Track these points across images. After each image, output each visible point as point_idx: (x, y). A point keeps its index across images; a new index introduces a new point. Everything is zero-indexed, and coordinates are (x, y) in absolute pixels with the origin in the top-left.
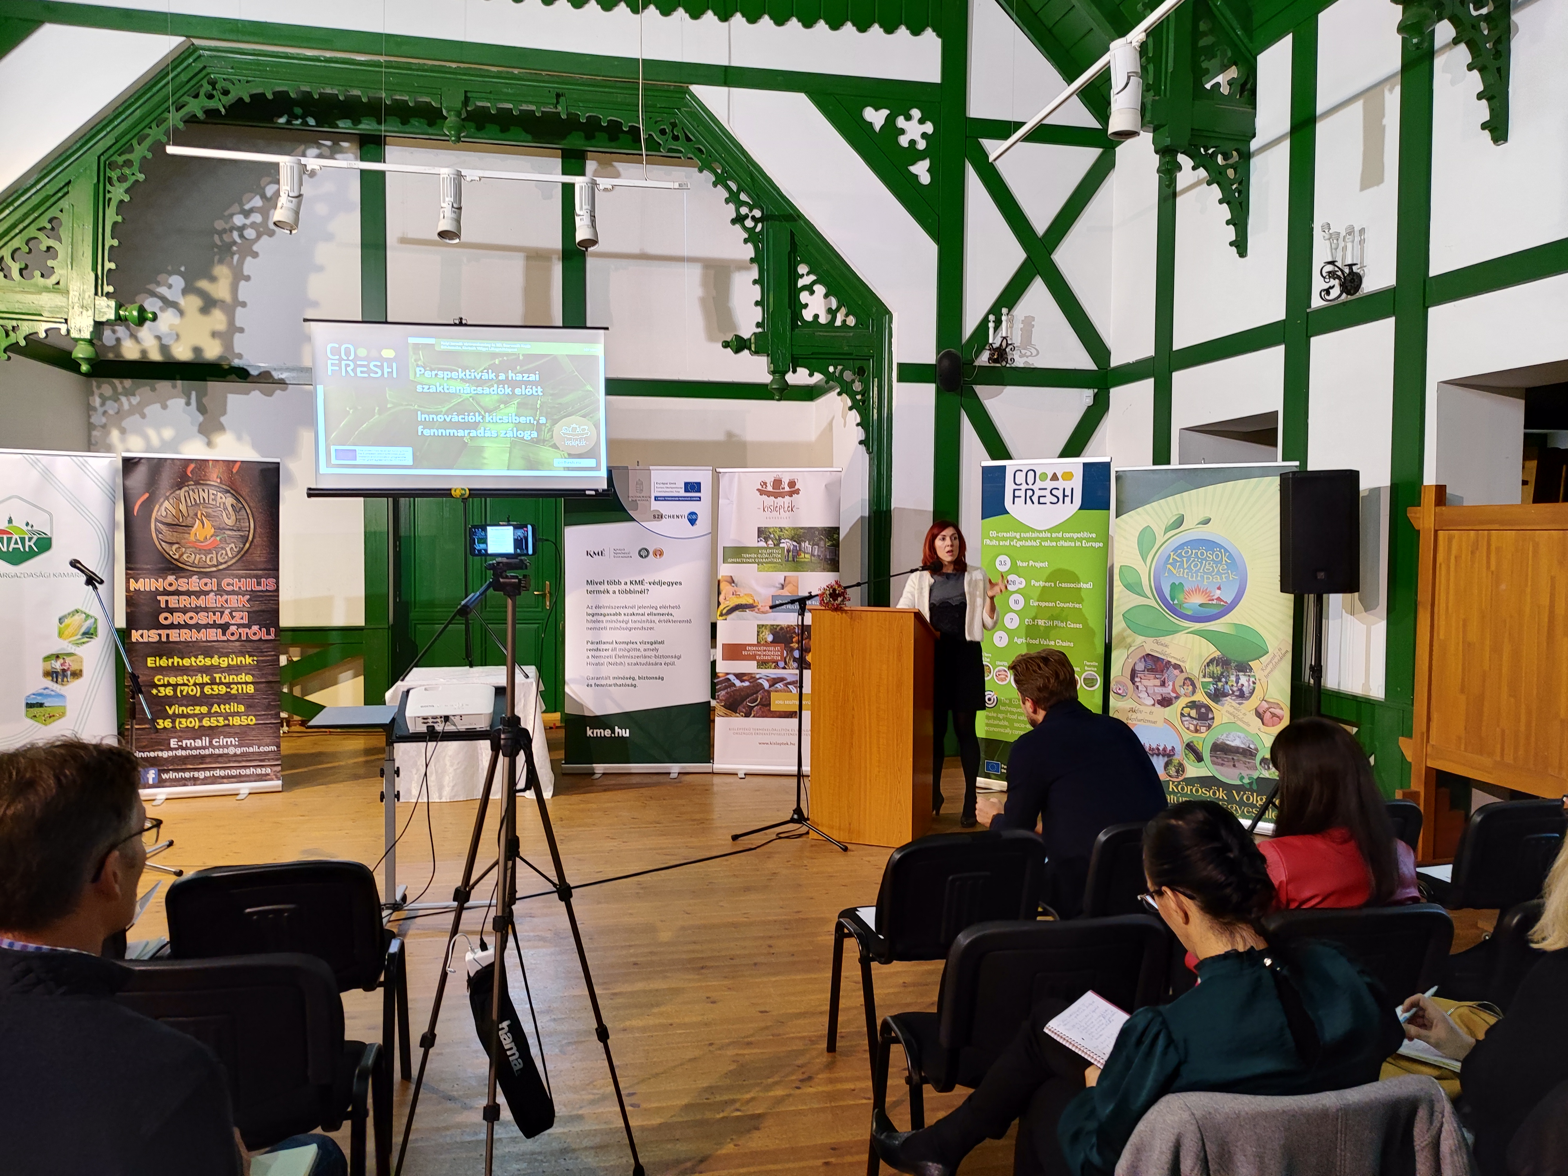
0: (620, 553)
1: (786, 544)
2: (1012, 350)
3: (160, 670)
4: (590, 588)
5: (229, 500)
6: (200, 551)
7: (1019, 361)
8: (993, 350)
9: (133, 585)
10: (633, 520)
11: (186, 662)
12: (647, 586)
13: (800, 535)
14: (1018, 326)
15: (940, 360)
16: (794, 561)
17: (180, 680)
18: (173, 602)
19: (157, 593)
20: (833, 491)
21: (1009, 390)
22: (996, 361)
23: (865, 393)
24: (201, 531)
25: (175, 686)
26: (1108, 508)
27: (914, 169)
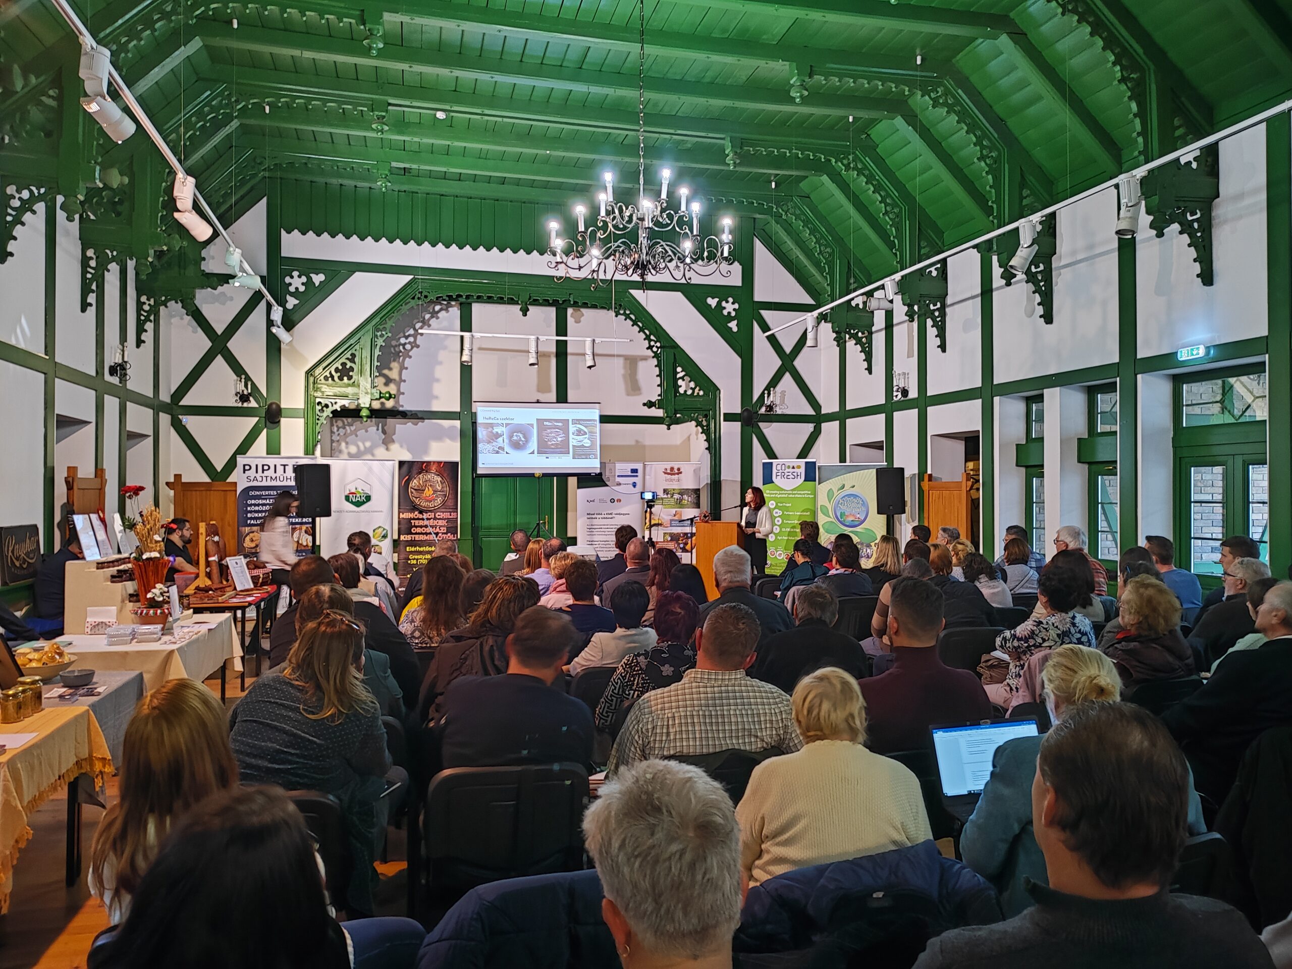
0: (602, 501)
1: (676, 496)
2: (776, 406)
3: (411, 552)
4: (589, 516)
5: (439, 479)
6: (427, 501)
7: (778, 411)
8: (767, 407)
9: (402, 516)
10: (607, 486)
11: (421, 549)
12: (614, 516)
13: (682, 492)
14: (778, 395)
15: (743, 412)
16: (680, 504)
17: (419, 557)
18: (417, 523)
19: (411, 519)
20: (697, 472)
21: (774, 424)
22: (768, 411)
23: (708, 425)
24: (428, 492)
25: (417, 559)
26: (815, 481)
27: (730, 325)
